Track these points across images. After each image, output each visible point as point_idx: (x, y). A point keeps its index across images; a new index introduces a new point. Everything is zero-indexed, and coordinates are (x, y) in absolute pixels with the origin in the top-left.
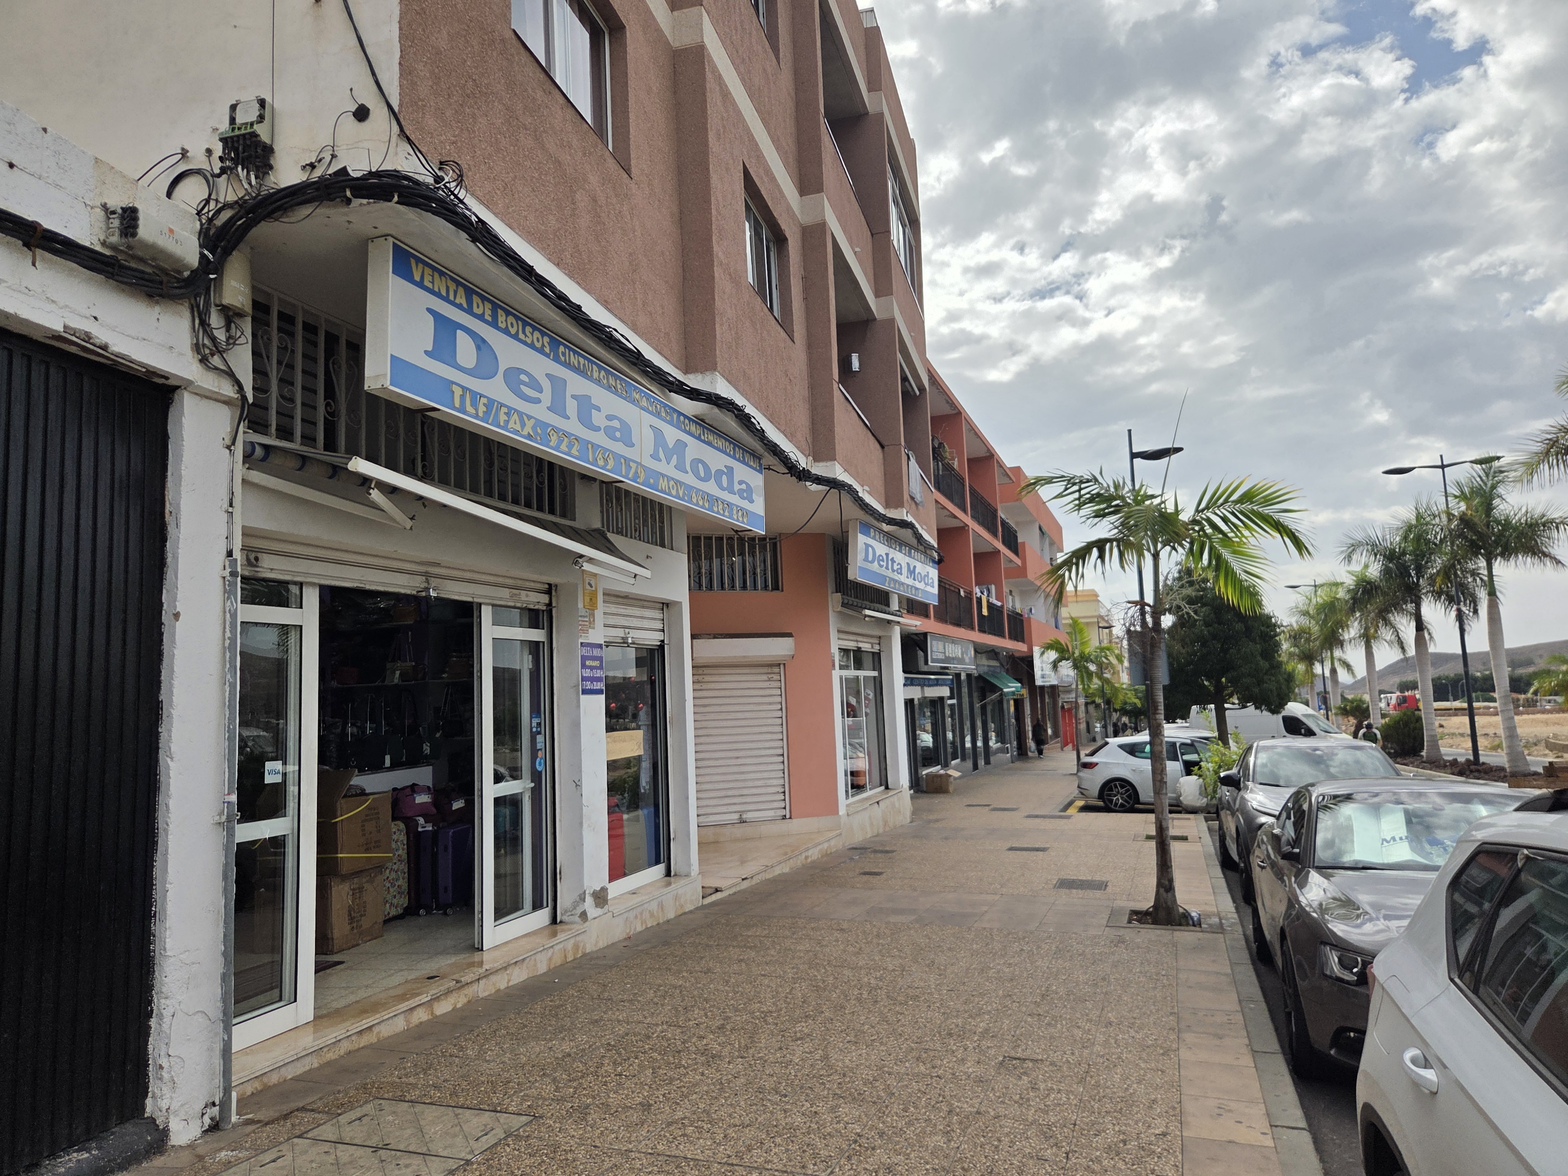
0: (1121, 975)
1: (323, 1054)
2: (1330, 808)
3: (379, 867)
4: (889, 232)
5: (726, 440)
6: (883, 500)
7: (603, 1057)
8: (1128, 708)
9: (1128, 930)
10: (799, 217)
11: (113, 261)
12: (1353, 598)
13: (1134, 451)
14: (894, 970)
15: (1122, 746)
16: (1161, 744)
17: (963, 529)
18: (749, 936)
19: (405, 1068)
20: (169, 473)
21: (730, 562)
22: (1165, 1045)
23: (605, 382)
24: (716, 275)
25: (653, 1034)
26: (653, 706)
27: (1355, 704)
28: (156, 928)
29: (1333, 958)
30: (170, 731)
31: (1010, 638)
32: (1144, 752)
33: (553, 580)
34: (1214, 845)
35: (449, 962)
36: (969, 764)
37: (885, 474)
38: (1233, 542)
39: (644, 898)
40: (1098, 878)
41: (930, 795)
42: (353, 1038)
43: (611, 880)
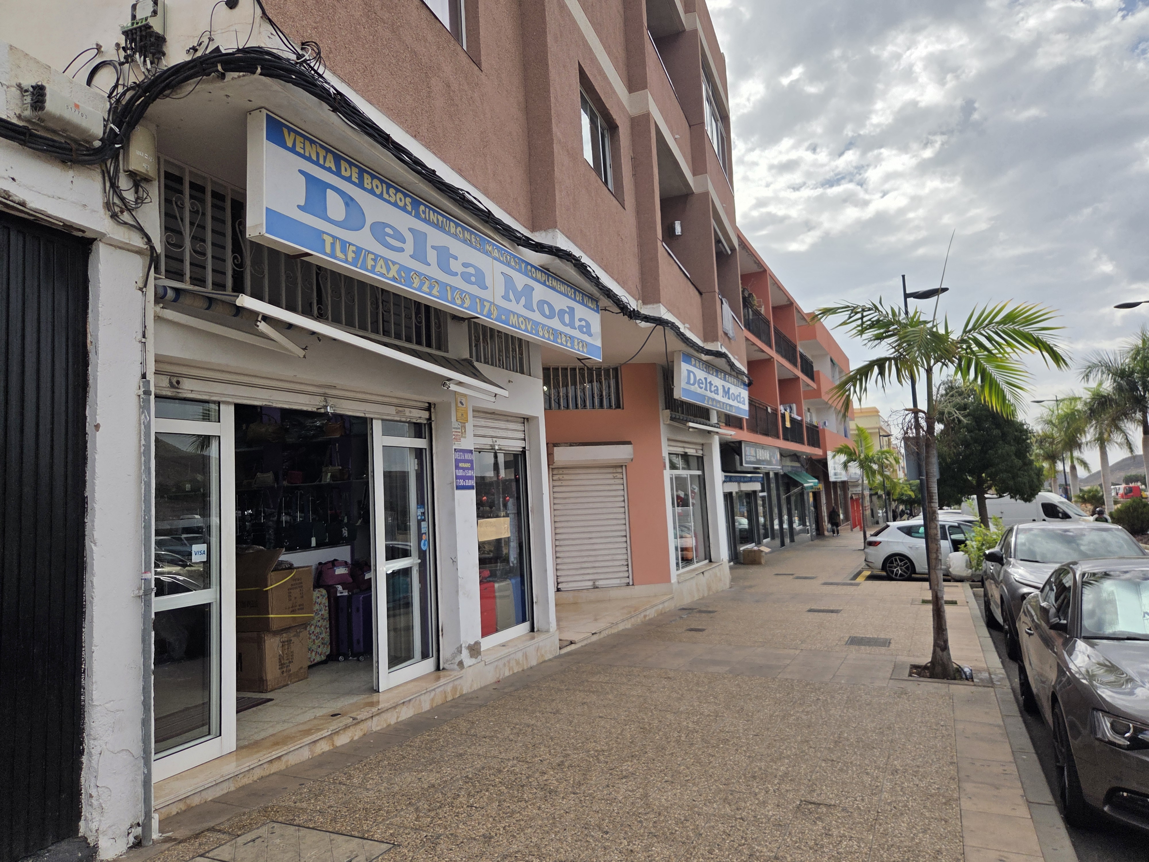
0: (904, 725)
1: (239, 780)
2: (1090, 584)
3: (305, 624)
4: (703, 123)
5: (568, 286)
6: (702, 335)
7: (461, 788)
8: (904, 498)
9: (911, 683)
10: (628, 109)
11: (25, 131)
12: (1090, 409)
13: (907, 292)
14: (709, 715)
15: (900, 529)
16: (936, 528)
17: (769, 360)
18: (593, 682)
19: (301, 794)
20: (90, 311)
21: (582, 387)
22: (946, 794)
23: (461, 236)
24: (555, 150)
25: (504, 768)
26: (518, 498)
27: (1091, 494)
28: (85, 682)
29: (1106, 723)
30: (93, 521)
31: (809, 444)
32: (918, 533)
33: (431, 400)
34: (980, 608)
35: (351, 701)
36: (778, 542)
37: (703, 315)
38: (997, 357)
39: (510, 650)
40: (882, 636)
41: (746, 566)
42: (265, 766)
43: (484, 635)
